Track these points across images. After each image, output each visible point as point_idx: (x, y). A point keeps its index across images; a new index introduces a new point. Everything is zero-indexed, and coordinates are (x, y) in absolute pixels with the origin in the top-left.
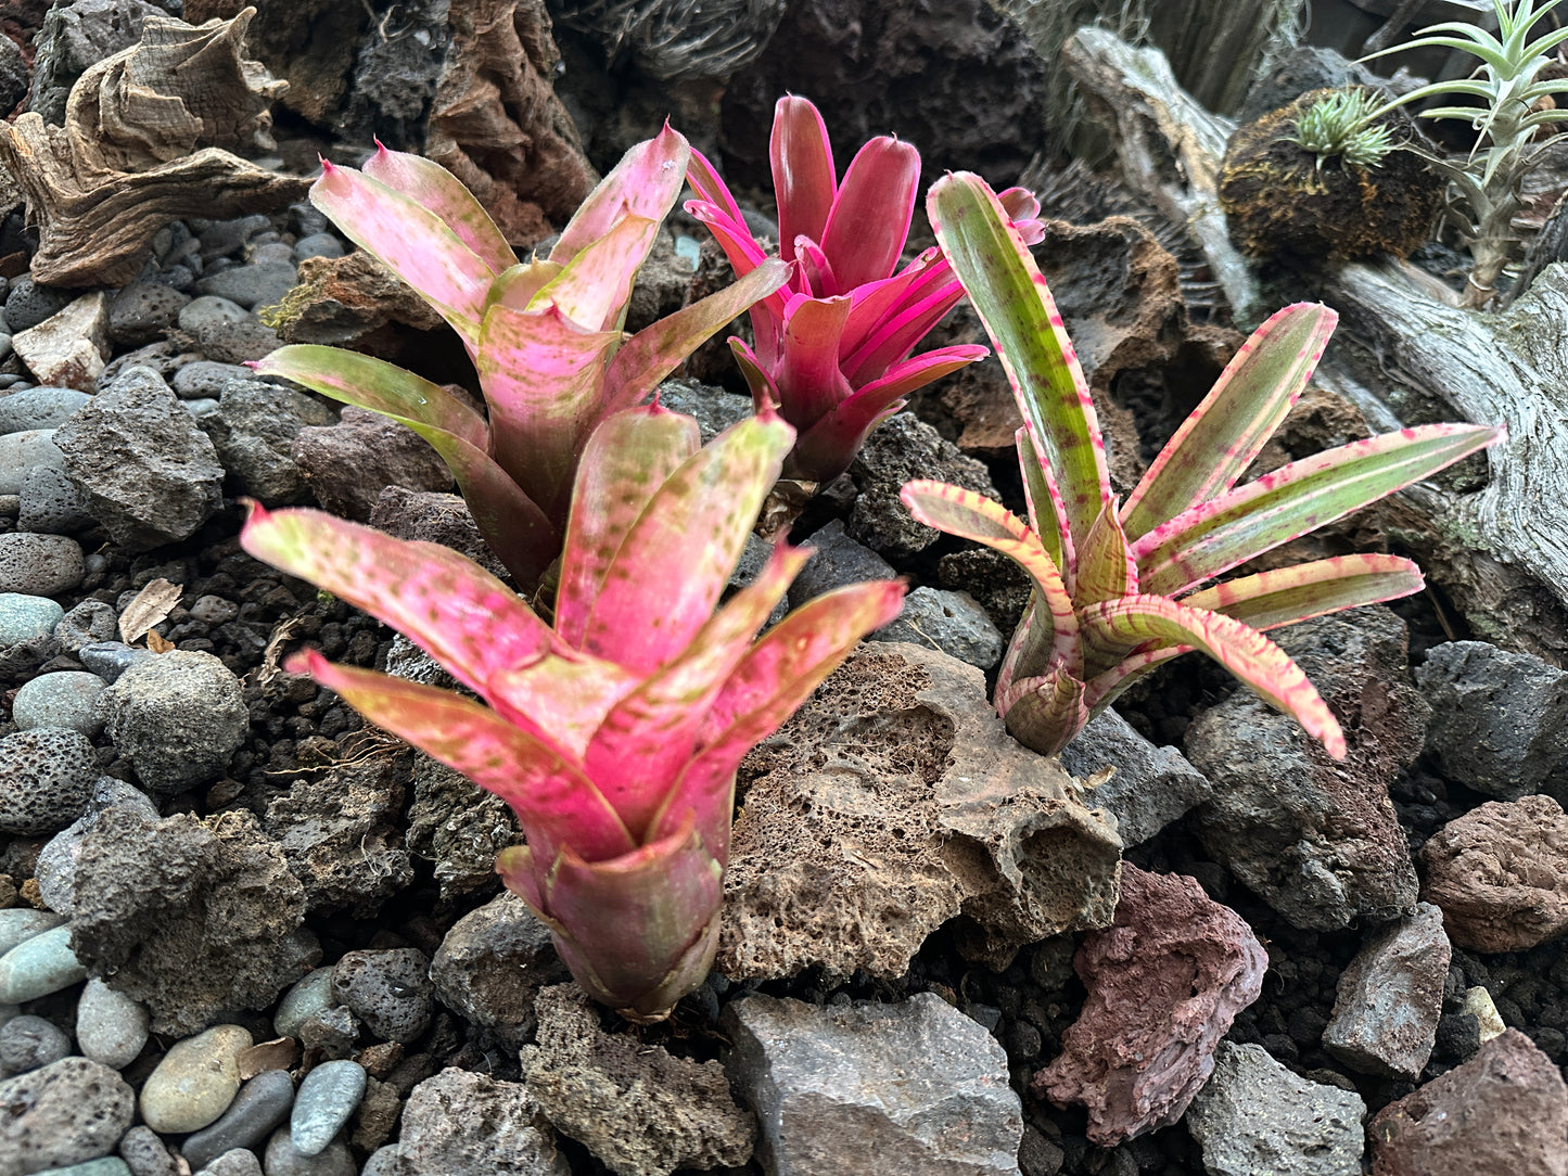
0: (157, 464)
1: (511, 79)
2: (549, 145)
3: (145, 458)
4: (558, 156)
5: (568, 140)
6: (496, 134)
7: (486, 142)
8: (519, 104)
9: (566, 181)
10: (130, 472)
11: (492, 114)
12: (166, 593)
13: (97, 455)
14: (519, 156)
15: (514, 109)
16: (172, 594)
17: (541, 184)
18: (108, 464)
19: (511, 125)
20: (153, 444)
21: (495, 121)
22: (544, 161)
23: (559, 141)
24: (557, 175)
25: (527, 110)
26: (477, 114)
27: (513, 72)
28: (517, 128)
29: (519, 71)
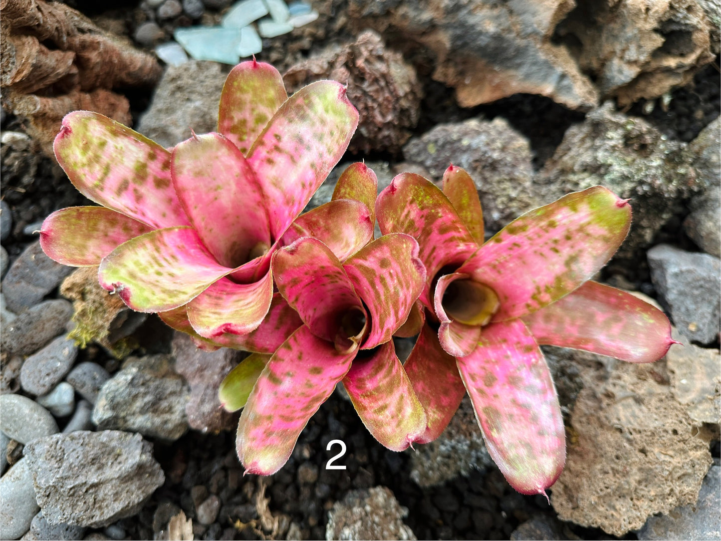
0: (112, 472)
1: (39, 25)
2: (84, 46)
3: (102, 477)
4: (95, 49)
5: (90, 31)
6: (54, 69)
7: (52, 79)
8: (53, 36)
9: (111, 62)
10: (107, 491)
11: (43, 58)
12: (178, 523)
13: (81, 504)
14: (75, 70)
15: (51, 43)
16: (181, 520)
17: (97, 76)
18: (92, 500)
19: (57, 54)
20: (95, 467)
21: (48, 61)
22: (89, 60)
23: (87, 37)
24: (104, 63)
25: (60, 37)
26: (36, 67)
27: (37, 19)
28: (62, 54)
29: (39, 15)
